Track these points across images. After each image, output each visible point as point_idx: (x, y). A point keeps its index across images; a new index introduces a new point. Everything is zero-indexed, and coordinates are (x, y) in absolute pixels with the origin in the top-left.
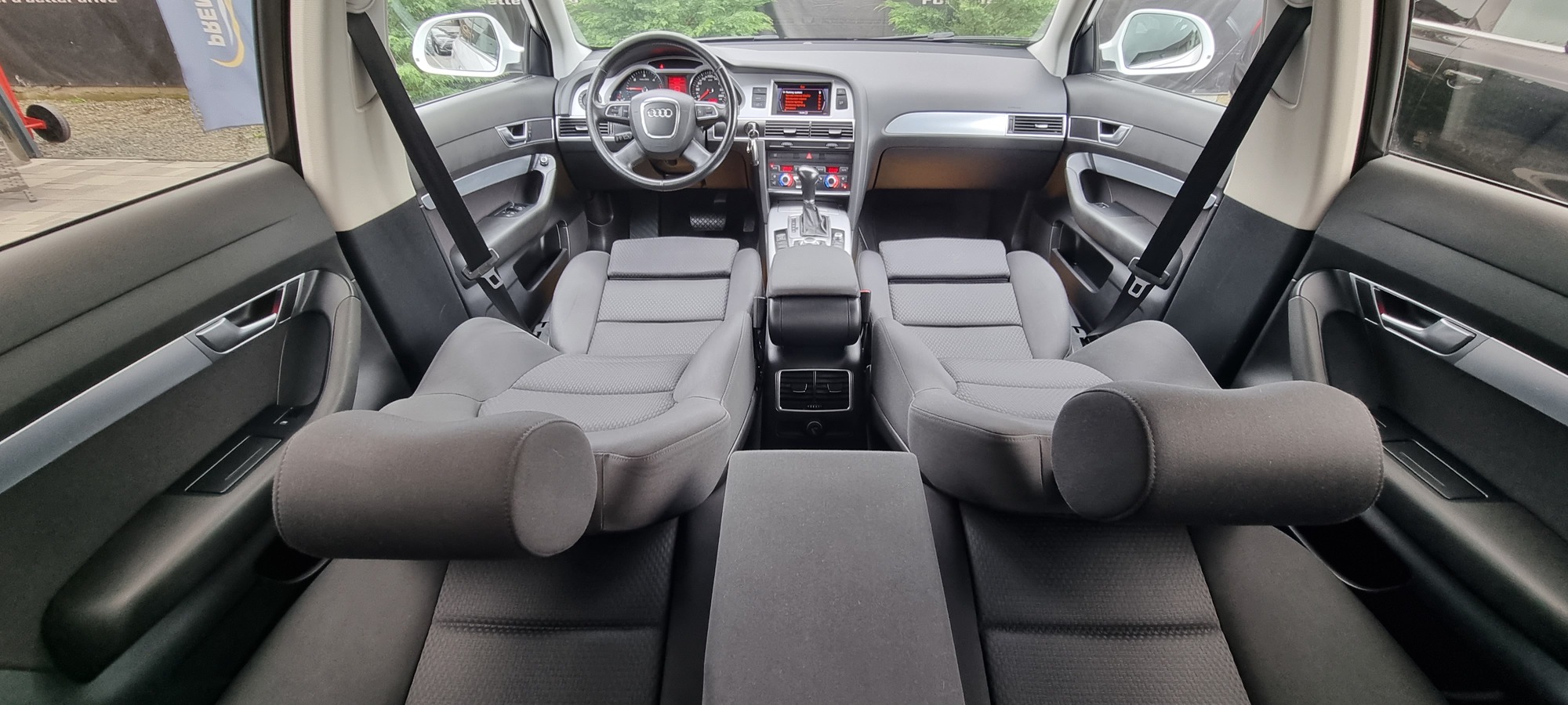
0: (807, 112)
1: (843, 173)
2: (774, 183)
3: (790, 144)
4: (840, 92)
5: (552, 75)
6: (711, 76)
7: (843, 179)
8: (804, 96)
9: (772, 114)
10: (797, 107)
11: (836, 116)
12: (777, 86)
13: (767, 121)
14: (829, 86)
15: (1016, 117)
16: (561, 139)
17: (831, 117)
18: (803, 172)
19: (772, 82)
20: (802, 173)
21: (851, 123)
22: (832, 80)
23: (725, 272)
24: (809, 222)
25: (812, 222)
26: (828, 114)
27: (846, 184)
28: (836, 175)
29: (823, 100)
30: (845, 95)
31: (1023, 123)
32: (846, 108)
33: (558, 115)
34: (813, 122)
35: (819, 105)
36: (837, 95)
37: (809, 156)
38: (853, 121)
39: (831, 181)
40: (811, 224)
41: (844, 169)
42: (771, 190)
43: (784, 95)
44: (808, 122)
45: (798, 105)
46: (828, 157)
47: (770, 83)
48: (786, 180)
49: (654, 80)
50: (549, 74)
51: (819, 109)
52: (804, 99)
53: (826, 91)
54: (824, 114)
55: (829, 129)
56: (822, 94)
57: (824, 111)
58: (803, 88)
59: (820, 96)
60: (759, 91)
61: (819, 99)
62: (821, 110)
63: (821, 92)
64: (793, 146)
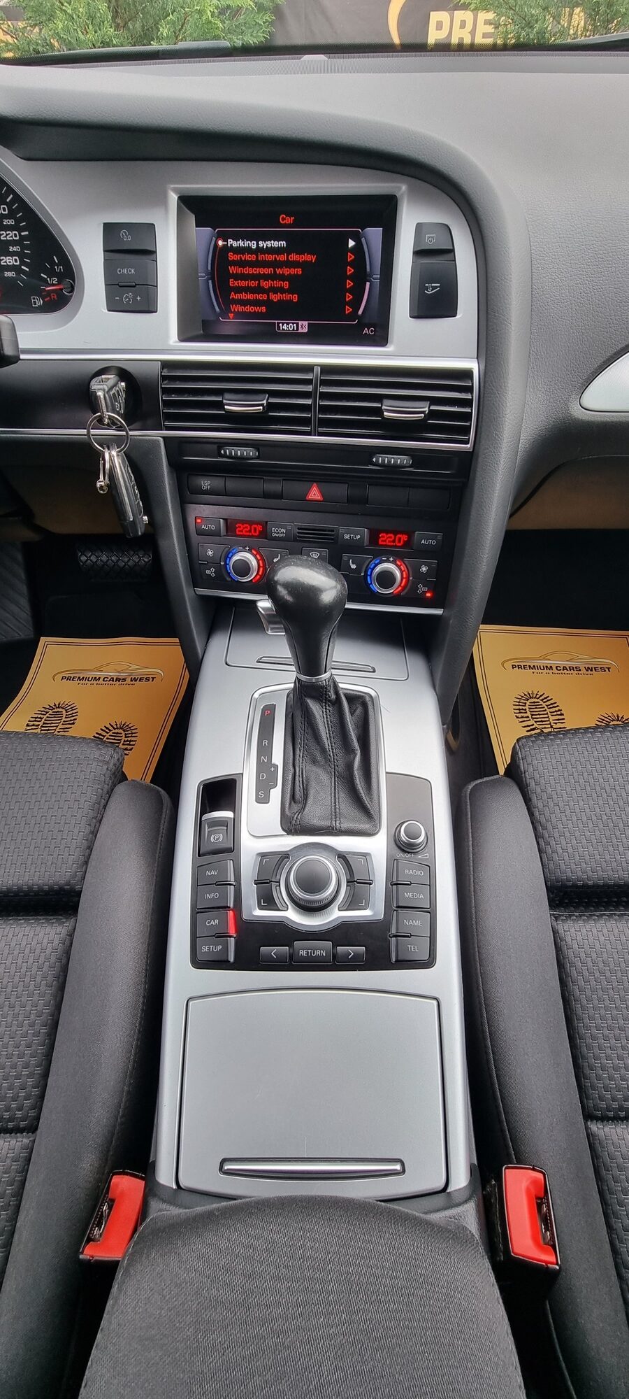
0: (304, 326)
1: (424, 553)
2: (211, 572)
3: (249, 452)
4: (431, 242)
7: (424, 569)
8: (294, 257)
9: (184, 337)
10: (268, 303)
11: (412, 342)
12: (192, 219)
13: (166, 364)
17: (389, 349)
18: (287, 586)
19: (173, 198)
20: (282, 592)
21: (467, 374)
22: (400, 187)
23: (57, 888)
25: (323, 750)
26: (377, 332)
27: (434, 587)
28: (398, 556)
29: (361, 276)
30: (452, 251)
32: (453, 313)
34: (327, 369)
35: (349, 297)
36: (419, 253)
37: (315, 494)
38: (473, 365)
39: (386, 579)
41: (427, 540)
42: (202, 592)
43: (220, 259)
44: (308, 368)
45: (274, 297)
46: (374, 493)
47: (164, 202)
51: (348, 310)
52: (293, 271)
53: (374, 235)
54: (366, 331)
55: (379, 398)
56: (359, 249)
57: (366, 321)
58: (290, 220)
59: (351, 257)
60: (126, 239)
61: (350, 271)
62: (354, 315)
63: (357, 238)
64: (258, 458)
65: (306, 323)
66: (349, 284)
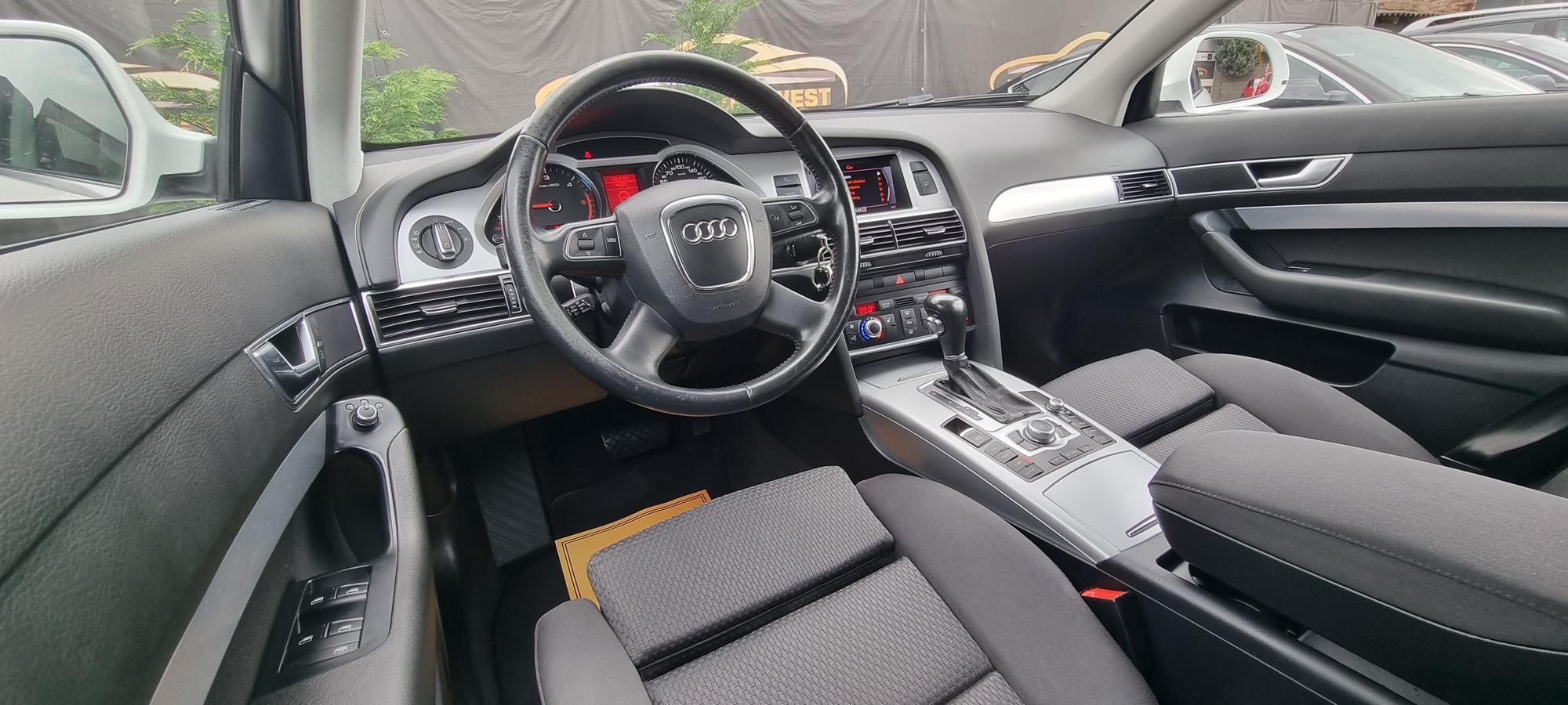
2: (854, 338)
3: (867, 265)
4: (916, 167)
5: (306, 197)
6: (681, 167)
8: (855, 182)
11: (926, 204)
14: (889, 160)
15: (1119, 177)
16: (384, 347)
17: (913, 209)
21: (953, 212)
22: (895, 151)
23: (883, 543)
24: (977, 392)
29: (888, 186)
30: (925, 170)
31: (1132, 184)
32: (936, 192)
33: (365, 289)
34: (893, 221)
35: (882, 194)
36: (913, 173)
37: (900, 280)
38: (953, 209)
40: (983, 396)
41: (956, 290)
42: (852, 354)
44: (885, 222)
48: (874, 329)
49: (570, 185)
50: (299, 195)
51: (883, 200)
52: (855, 187)
53: (887, 170)
54: (892, 207)
55: (921, 228)
56: (882, 175)
57: (891, 203)
58: (851, 168)
59: (879, 179)
60: (788, 182)
61: (880, 184)
62: (886, 202)
63: (880, 171)
64: (872, 266)
65: (865, 208)
66: (881, 189)
